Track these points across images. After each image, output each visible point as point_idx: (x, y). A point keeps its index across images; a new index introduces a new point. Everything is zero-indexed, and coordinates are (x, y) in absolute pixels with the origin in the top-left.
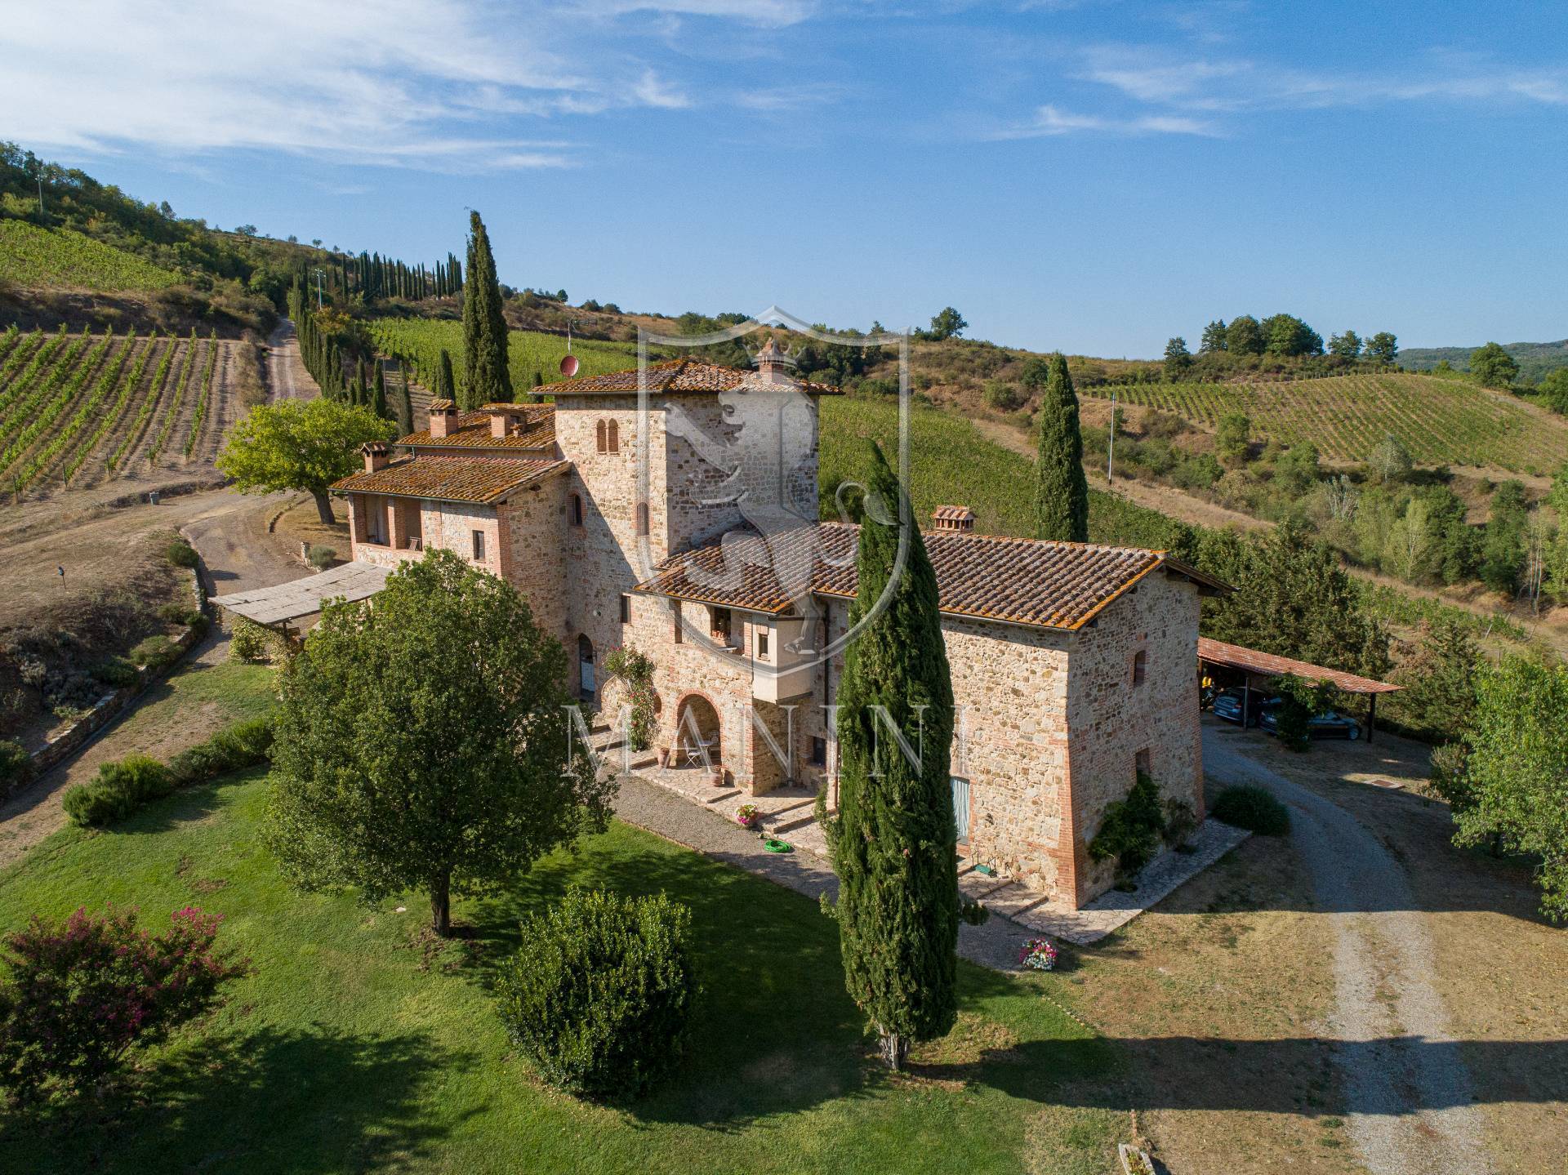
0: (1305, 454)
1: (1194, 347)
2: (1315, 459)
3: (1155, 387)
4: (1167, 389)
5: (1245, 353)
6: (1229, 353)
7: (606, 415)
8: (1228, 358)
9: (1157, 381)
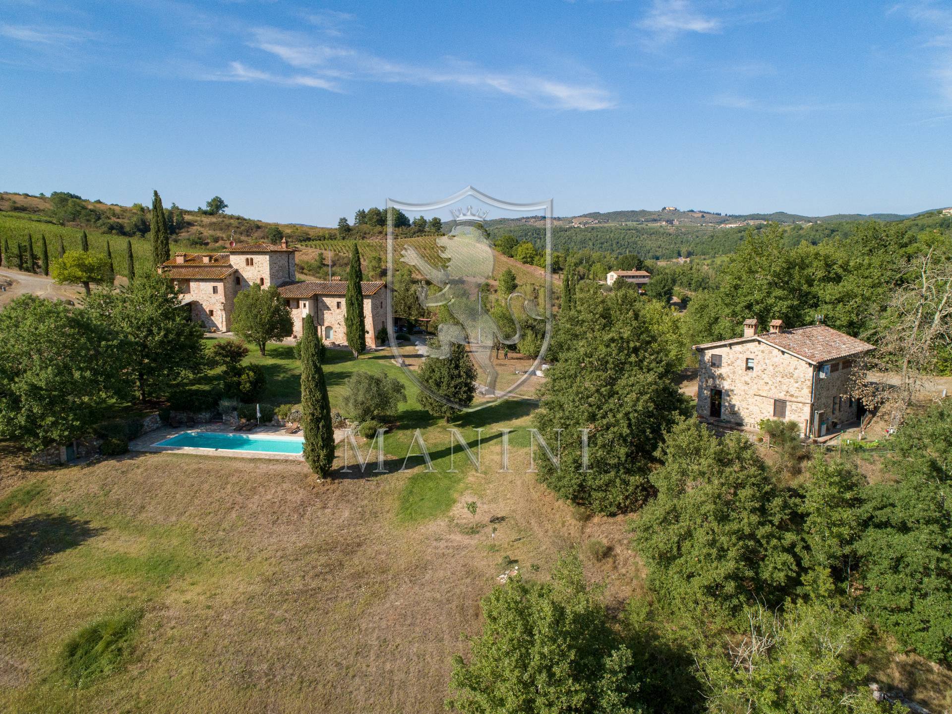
0: (406, 273)
1: (351, 222)
2: (410, 275)
3: (335, 242)
4: (341, 243)
5: (376, 226)
6: (368, 226)
7: (249, 257)
8: (368, 228)
9: (335, 239)
